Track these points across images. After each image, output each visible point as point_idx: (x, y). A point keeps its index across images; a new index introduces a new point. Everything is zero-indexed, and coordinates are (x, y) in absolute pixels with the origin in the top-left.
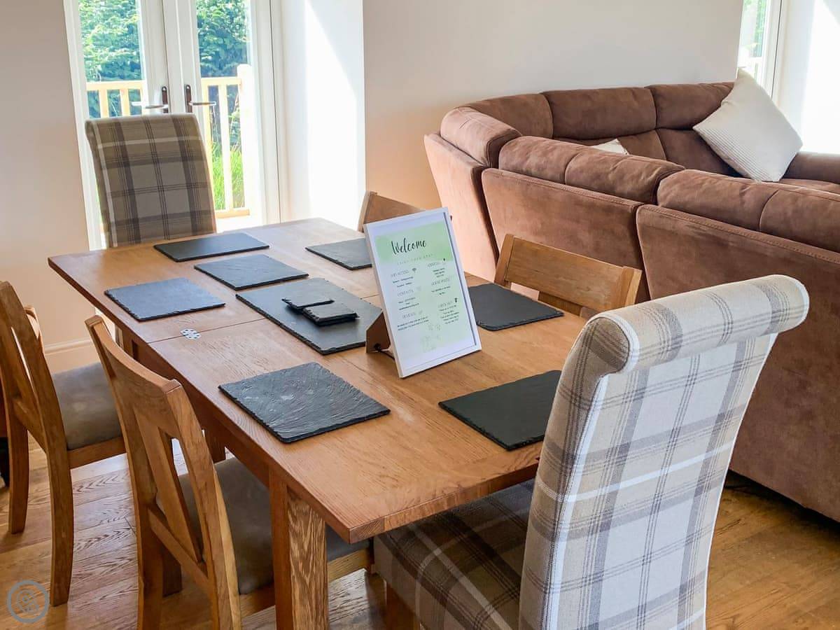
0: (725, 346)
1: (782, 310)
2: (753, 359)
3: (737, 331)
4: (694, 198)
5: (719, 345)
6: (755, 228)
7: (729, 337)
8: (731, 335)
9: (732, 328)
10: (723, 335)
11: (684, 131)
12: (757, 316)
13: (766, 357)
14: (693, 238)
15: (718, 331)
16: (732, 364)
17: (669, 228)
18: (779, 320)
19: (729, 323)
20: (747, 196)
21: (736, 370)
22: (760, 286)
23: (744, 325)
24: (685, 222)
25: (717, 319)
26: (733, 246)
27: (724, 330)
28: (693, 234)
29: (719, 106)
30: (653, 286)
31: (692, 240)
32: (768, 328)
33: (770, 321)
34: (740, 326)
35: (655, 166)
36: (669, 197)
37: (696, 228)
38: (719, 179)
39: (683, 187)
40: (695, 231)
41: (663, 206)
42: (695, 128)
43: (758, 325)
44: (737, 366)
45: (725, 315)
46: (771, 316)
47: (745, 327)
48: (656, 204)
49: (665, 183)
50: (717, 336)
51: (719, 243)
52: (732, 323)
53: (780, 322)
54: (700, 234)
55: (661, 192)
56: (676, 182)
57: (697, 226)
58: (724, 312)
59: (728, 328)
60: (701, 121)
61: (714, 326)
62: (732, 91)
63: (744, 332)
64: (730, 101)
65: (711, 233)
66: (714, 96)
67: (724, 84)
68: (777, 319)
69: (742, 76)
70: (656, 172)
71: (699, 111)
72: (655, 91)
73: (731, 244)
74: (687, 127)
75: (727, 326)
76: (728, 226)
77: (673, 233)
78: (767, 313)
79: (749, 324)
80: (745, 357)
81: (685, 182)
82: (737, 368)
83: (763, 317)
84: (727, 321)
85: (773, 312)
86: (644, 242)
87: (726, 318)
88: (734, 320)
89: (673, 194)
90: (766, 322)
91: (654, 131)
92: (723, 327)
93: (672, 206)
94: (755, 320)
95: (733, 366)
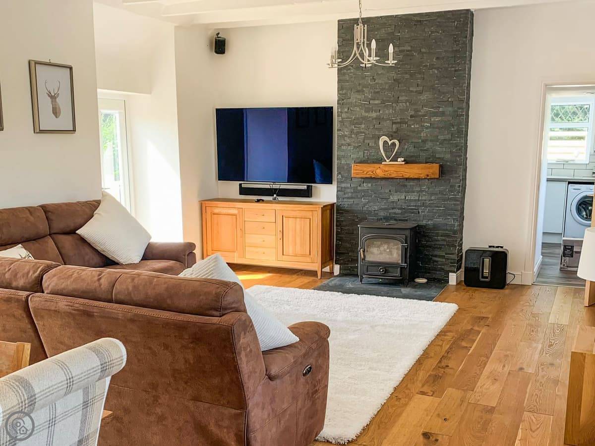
0: (71, 395)
1: (107, 361)
2: (96, 398)
3: (76, 383)
4: (68, 285)
5: (66, 394)
6: (110, 301)
7: (72, 388)
8: (73, 386)
9: (73, 381)
10: (67, 387)
11: (70, 235)
12: (90, 370)
13: (106, 394)
14: (70, 313)
15: (62, 385)
16: (81, 404)
17: (53, 308)
18: (106, 369)
19: (70, 379)
20: (102, 281)
21: (85, 408)
22: (90, 349)
23: (81, 378)
24: (63, 303)
25: (61, 377)
26: (97, 316)
27: (67, 384)
28: (69, 311)
29: (93, 216)
30: (49, 349)
31: (69, 314)
32: (100, 376)
33: (100, 371)
34: (79, 379)
35: (38, 265)
36: (50, 286)
37: (71, 306)
38: (84, 270)
39: (60, 278)
40: (70, 308)
41: (47, 293)
42: (77, 232)
43: (92, 376)
44: (85, 405)
45: (66, 373)
46: (100, 367)
47: (83, 379)
48: (43, 292)
49: (47, 277)
50: (62, 389)
51: (87, 314)
52: (72, 378)
53: (107, 370)
54: (75, 310)
55: (45, 284)
56: (54, 276)
57: (71, 304)
58: (65, 372)
59: (70, 382)
60: (81, 227)
61: (59, 383)
62: (101, 205)
63: (82, 382)
64: (99, 212)
65: (82, 308)
66: (89, 209)
67: (94, 201)
68: (105, 368)
69: (105, 195)
70: (40, 269)
71: (79, 221)
72: (45, 208)
73: (96, 314)
74: (72, 232)
75: (69, 381)
76: (91, 302)
77: (56, 311)
78: (98, 366)
79: (85, 376)
80: (90, 398)
81: (61, 275)
82: (85, 406)
83: (95, 369)
84: (68, 378)
85: (101, 365)
86: (37, 320)
87: (68, 376)
88: (73, 375)
89: (53, 284)
90: (97, 372)
91: (49, 236)
92: (66, 382)
93: (54, 293)
94: (89, 372)
95: (82, 405)
